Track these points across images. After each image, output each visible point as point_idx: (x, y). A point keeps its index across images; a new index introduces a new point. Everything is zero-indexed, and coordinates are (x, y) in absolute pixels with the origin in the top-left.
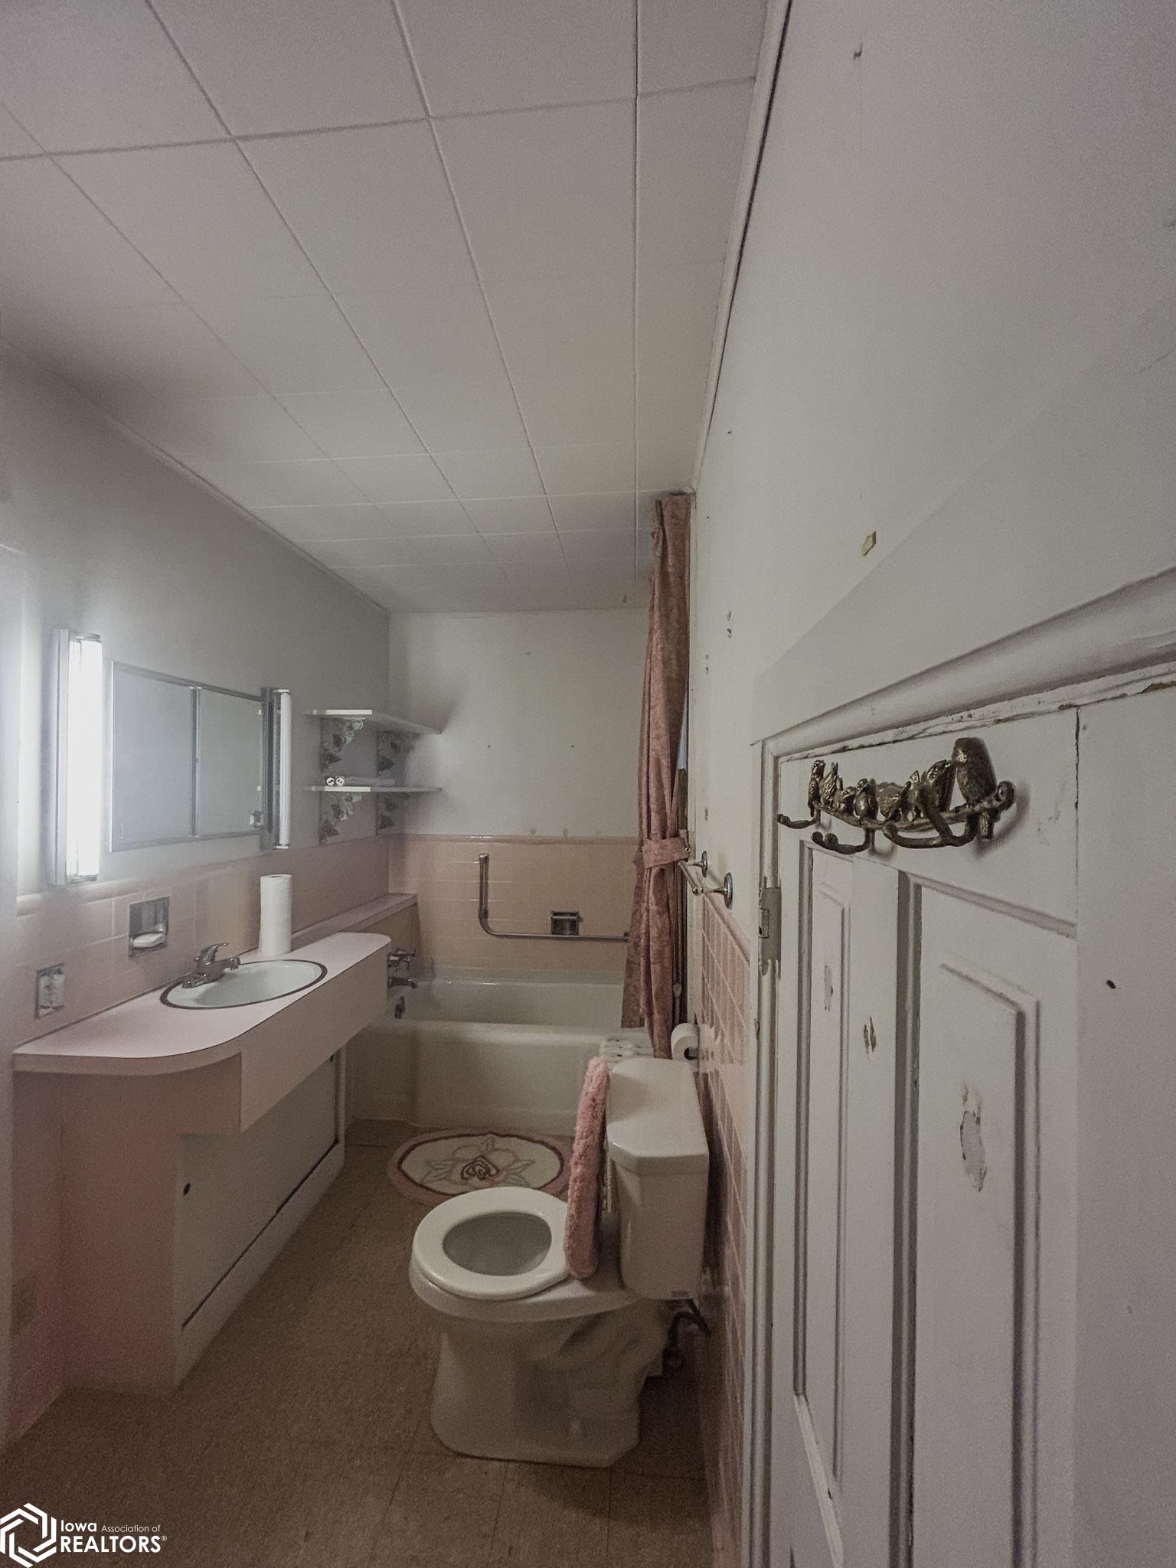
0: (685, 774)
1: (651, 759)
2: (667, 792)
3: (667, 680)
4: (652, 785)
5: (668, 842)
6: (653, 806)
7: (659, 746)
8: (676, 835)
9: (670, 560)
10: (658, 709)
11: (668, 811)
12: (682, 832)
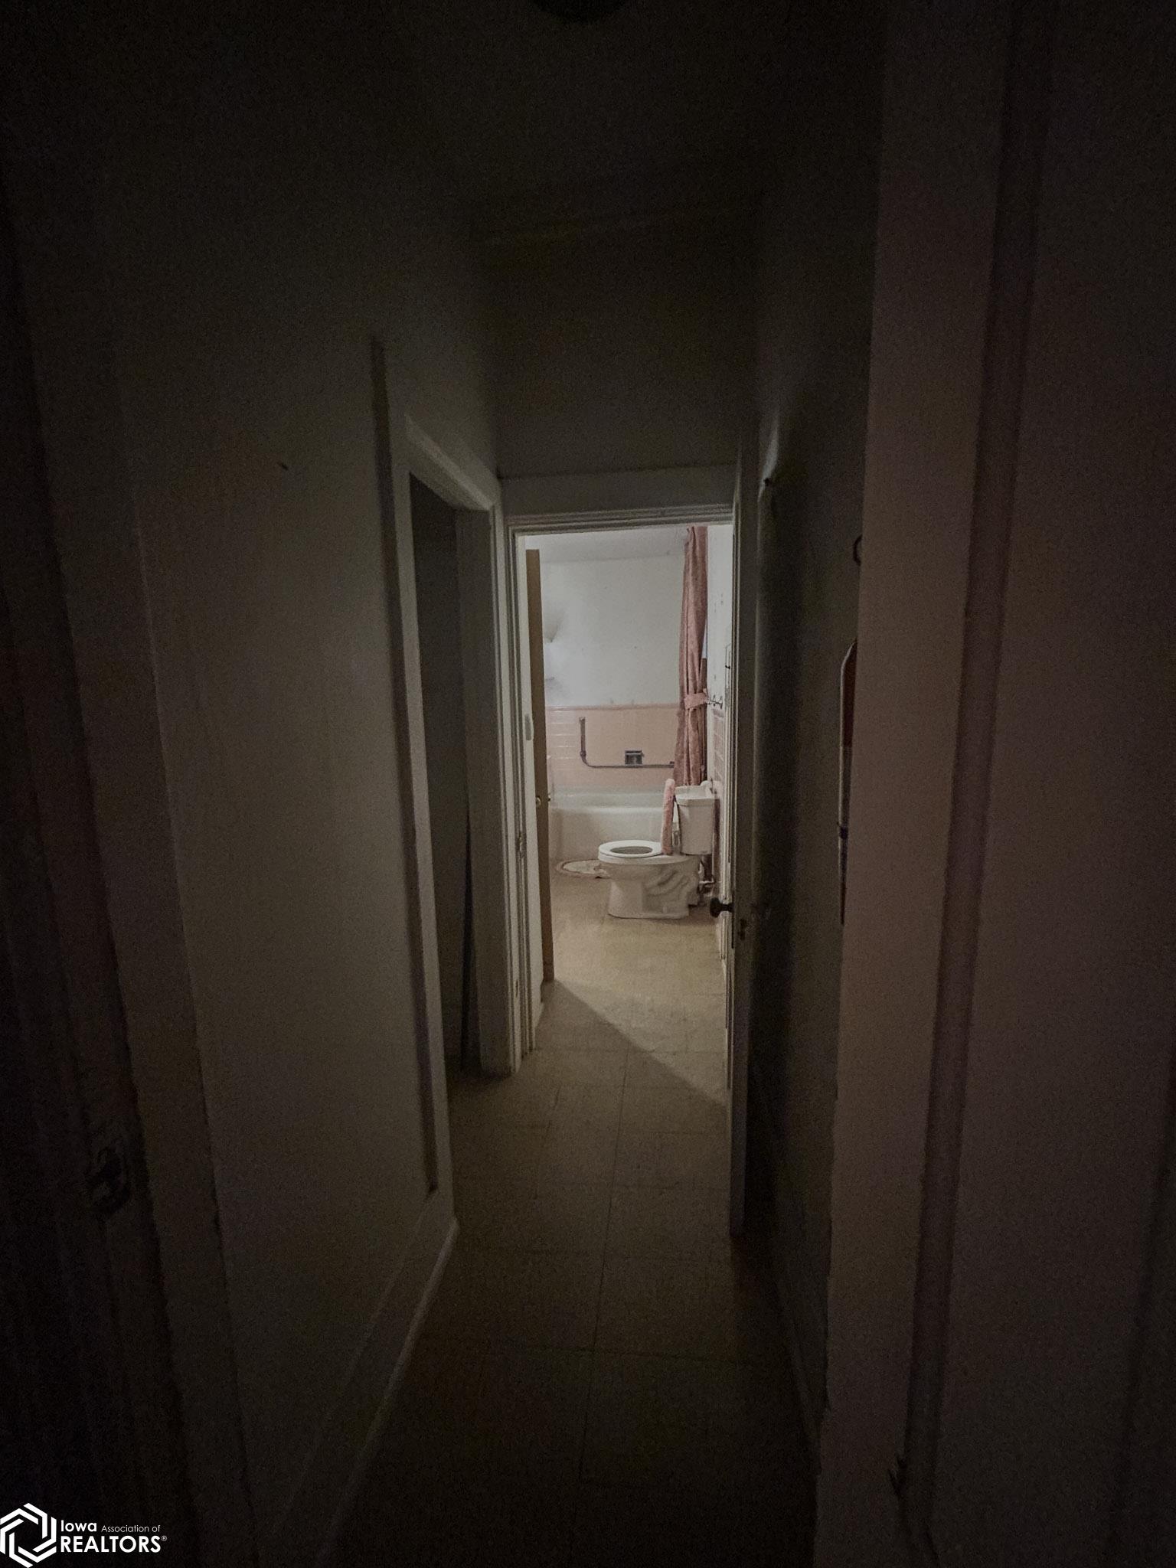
0: (706, 660)
1: (689, 654)
2: (697, 670)
3: (697, 613)
4: (689, 666)
5: (698, 695)
6: (690, 678)
7: (693, 646)
8: (702, 691)
9: (698, 548)
10: (692, 628)
11: (697, 680)
12: (704, 690)
